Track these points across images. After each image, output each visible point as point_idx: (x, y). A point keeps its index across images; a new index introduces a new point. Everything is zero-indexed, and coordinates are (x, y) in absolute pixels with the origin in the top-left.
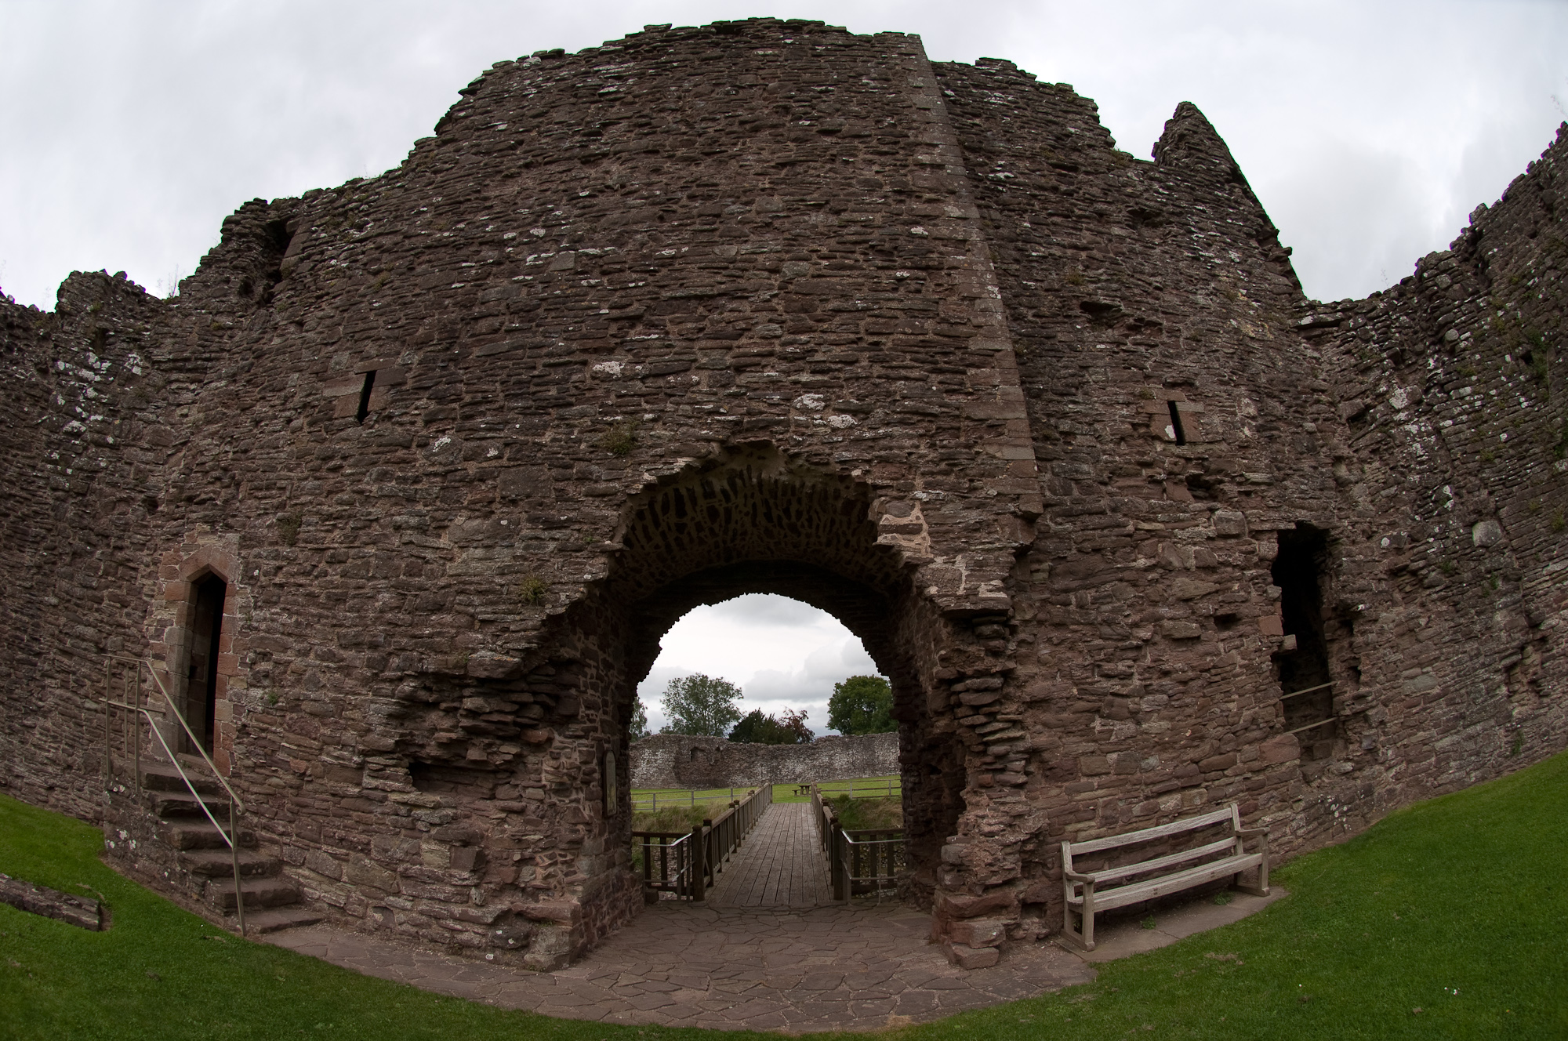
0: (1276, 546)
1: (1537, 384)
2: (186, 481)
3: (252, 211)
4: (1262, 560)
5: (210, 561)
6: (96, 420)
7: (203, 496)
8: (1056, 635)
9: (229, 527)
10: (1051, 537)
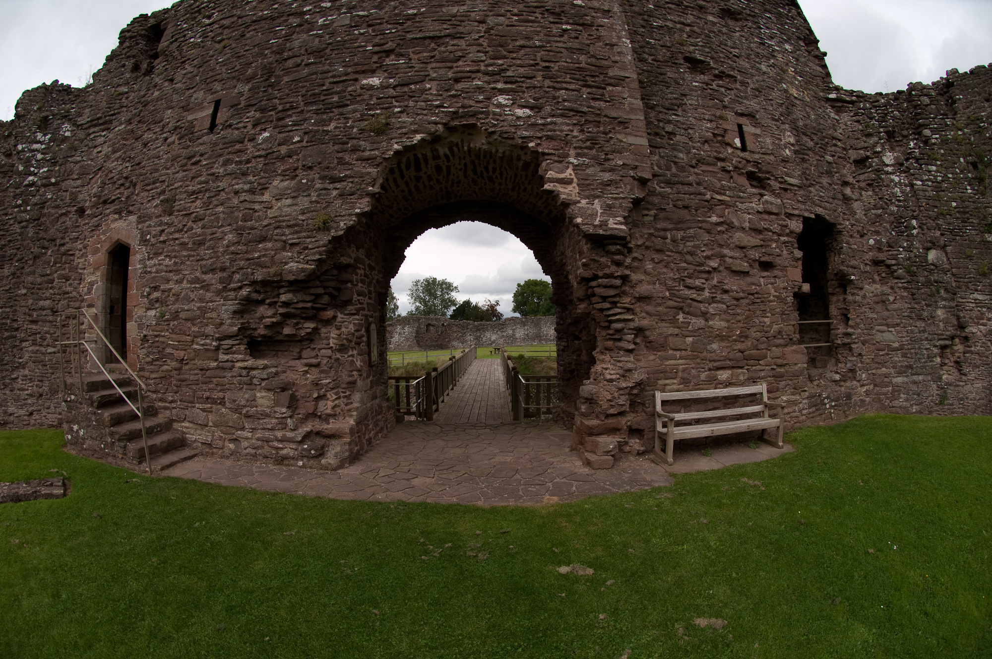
0: (801, 226)
1: (979, 183)
2: (102, 192)
3: (139, 22)
4: (792, 232)
5: (120, 237)
6: (44, 172)
7: (113, 198)
8: (657, 257)
9: (130, 213)
10: (657, 195)
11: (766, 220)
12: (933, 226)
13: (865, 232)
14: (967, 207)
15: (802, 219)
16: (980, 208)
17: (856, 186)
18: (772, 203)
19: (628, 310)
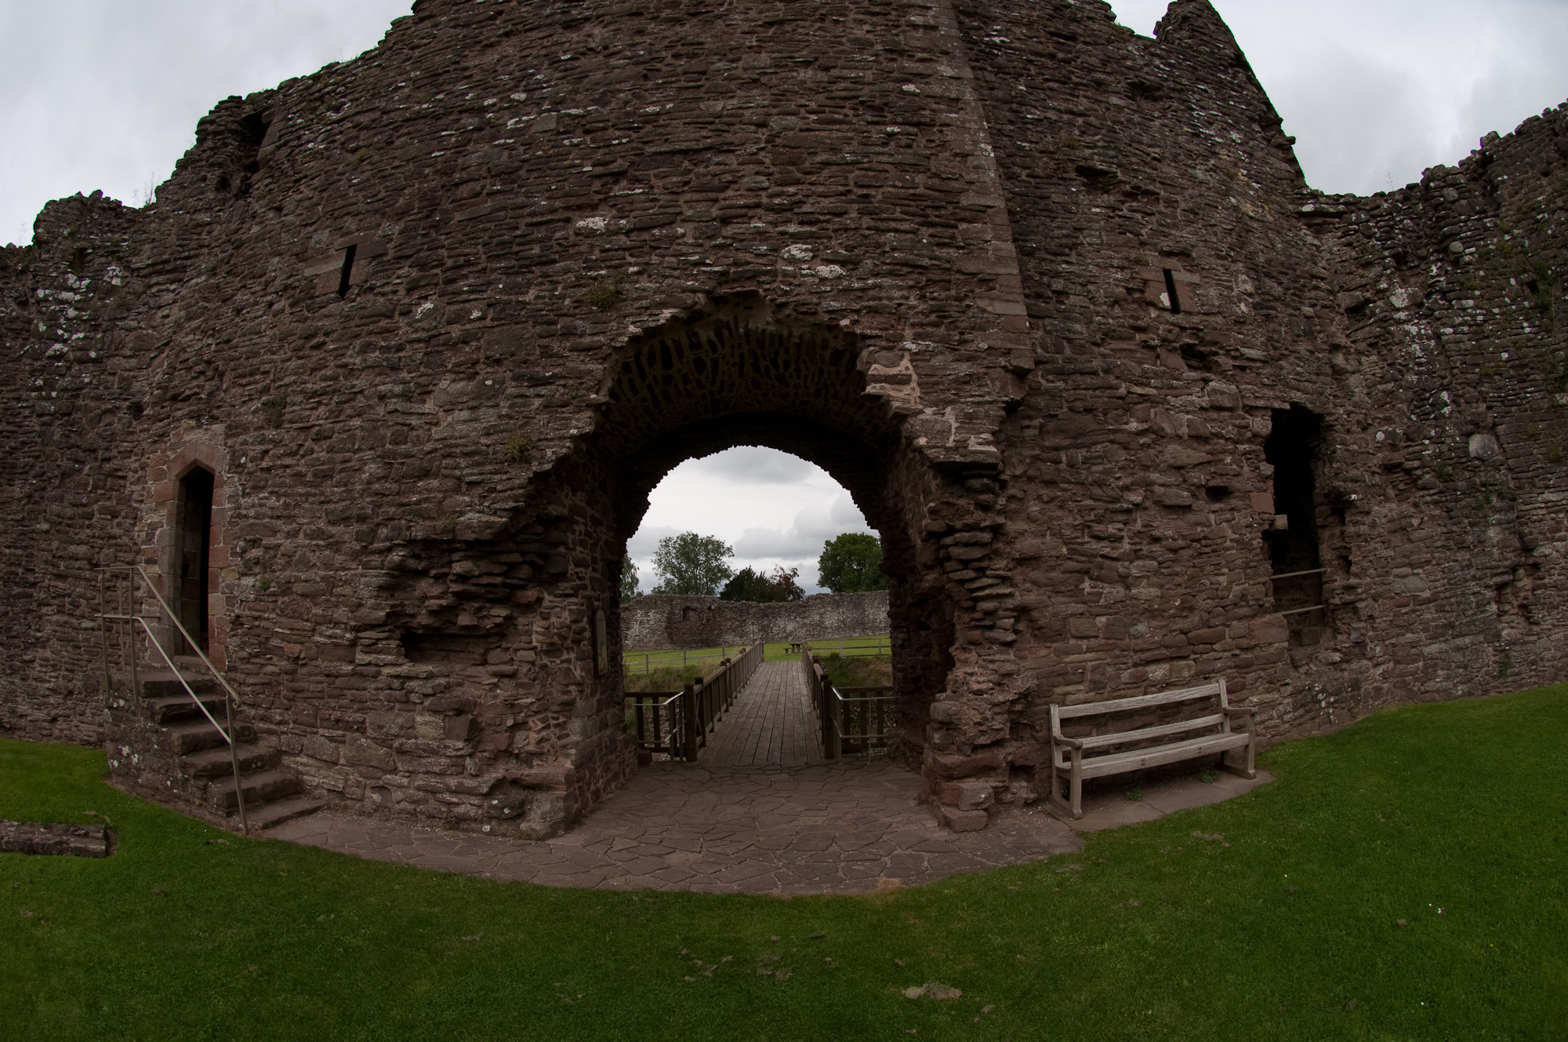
0: (1270, 424)
1: (1541, 313)
2: (170, 380)
3: (227, 109)
4: (1255, 435)
5: (197, 456)
6: (79, 339)
7: (188, 392)
8: (1046, 492)
9: (214, 419)
10: (1043, 394)
11: (1214, 420)
12: (1473, 397)
13: (1370, 422)
14: (1525, 357)
15: (1270, 414)
16: (1546, 353)
17: (1352, 350)
18: (1222, 393)
19: (1004, 580)
